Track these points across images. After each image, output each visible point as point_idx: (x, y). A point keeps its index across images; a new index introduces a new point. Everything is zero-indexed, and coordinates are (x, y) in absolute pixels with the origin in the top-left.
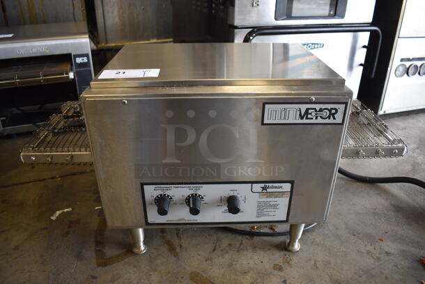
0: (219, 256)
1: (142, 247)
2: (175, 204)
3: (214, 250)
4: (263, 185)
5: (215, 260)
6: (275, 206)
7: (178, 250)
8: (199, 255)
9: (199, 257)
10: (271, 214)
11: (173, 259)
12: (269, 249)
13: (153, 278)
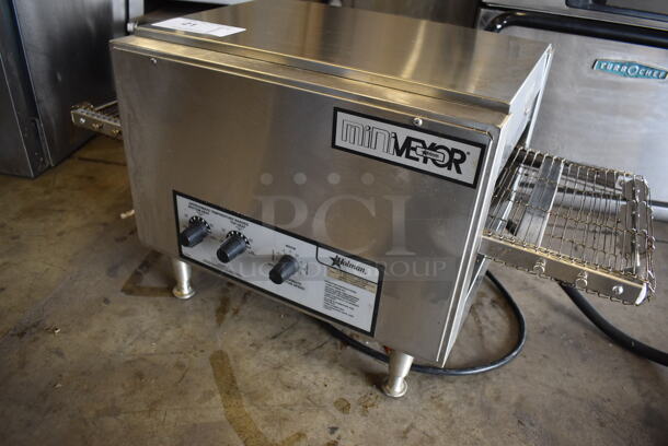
0: (273, 348)
1: (186, 290)
2: (213, 238)
3: (274, 337)
4: (334, 255)
5: (263, 351)
6: (353, 300)
7: (228, 315)
8: (249, 334)
9: (247, 337)
10: (346, 310)
11: (211, 323)
12: (354, 374)
13: (169, 333)
